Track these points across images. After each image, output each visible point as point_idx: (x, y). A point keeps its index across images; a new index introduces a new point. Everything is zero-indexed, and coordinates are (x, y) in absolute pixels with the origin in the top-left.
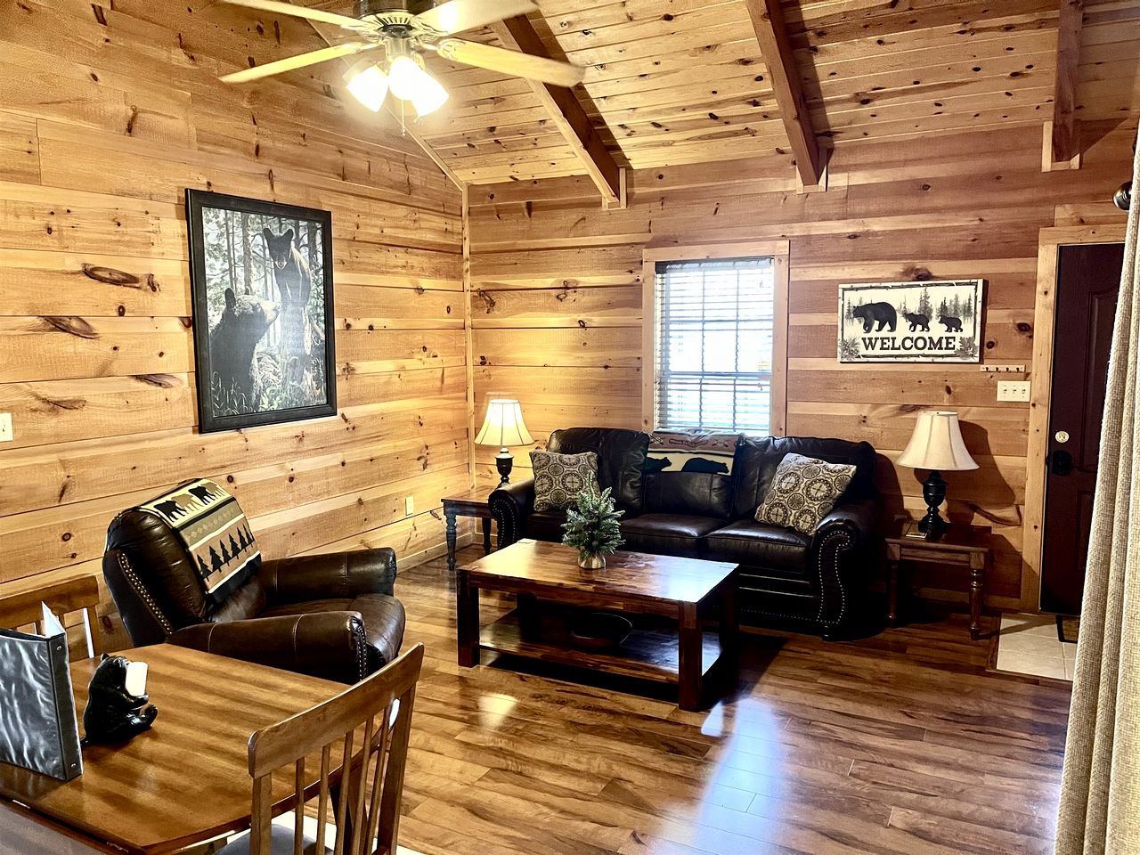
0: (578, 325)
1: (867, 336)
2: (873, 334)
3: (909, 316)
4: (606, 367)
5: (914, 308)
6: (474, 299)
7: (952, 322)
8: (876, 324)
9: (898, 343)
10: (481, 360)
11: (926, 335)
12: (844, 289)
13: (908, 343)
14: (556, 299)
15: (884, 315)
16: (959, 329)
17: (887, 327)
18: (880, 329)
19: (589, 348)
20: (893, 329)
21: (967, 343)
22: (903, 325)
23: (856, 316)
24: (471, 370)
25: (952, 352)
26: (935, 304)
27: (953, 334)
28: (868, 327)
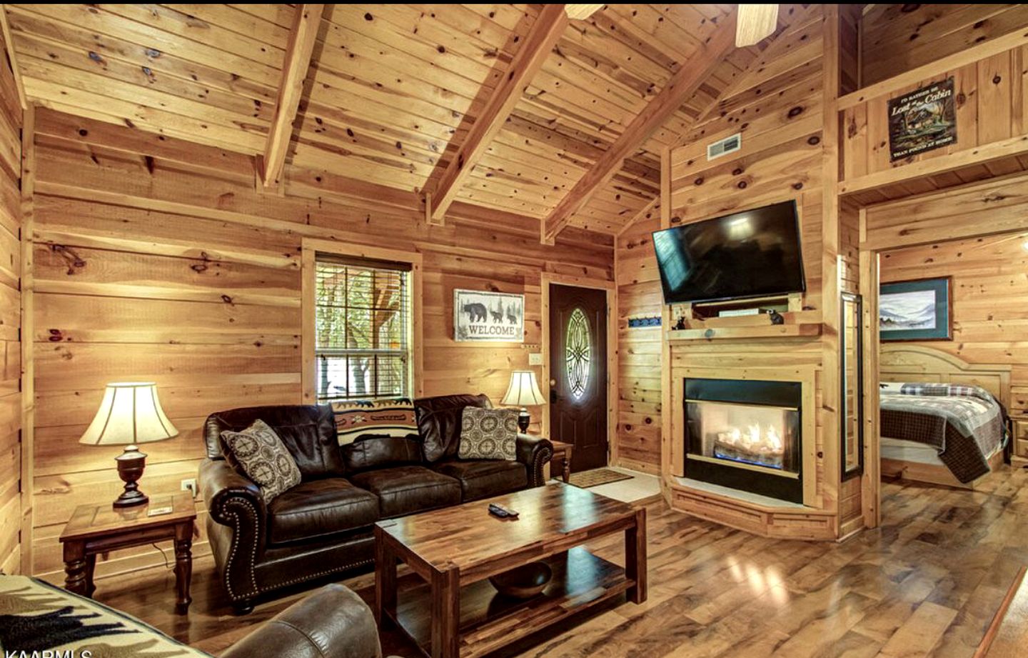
0: (222, 301)
1: (472, 324)
2: (475, 323)
3: (493, 313)
4: (258, 344)
5: (495, 309)
6: (38, 254)
7: (512, 319)
8: (476, 317)
9: (488, 330)
10: (50, 335)
11: (501, 325)
12: (459, 293)
13: (493, 330)
14: (191, 270)
15: (480, 312)
16: (515, 323)
17: (482, 319)
18: (479, 320)
19: (237, 325)
20: (485, 320)
21: (519, 330)
22: (490, 317)
23: (466, 310)
24: (29, 348)
25: (512, 336)
26: (505, 307)
27: (513, 325)
28: (472, 318)
